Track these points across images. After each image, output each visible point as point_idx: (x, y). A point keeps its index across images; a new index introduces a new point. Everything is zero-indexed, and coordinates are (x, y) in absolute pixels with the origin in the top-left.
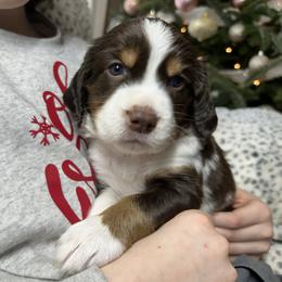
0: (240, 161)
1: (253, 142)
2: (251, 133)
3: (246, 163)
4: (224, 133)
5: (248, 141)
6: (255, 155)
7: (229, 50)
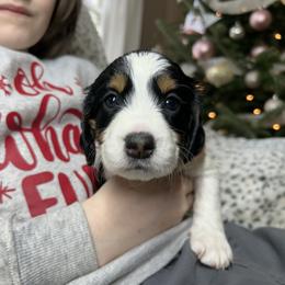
0: (247, 185)
1: (262, 167)
2: (262, 158)
3: (253, 187)
4: (235, 159)
5: (257, 166)
6: (263, 179)
7: (250, 98)
